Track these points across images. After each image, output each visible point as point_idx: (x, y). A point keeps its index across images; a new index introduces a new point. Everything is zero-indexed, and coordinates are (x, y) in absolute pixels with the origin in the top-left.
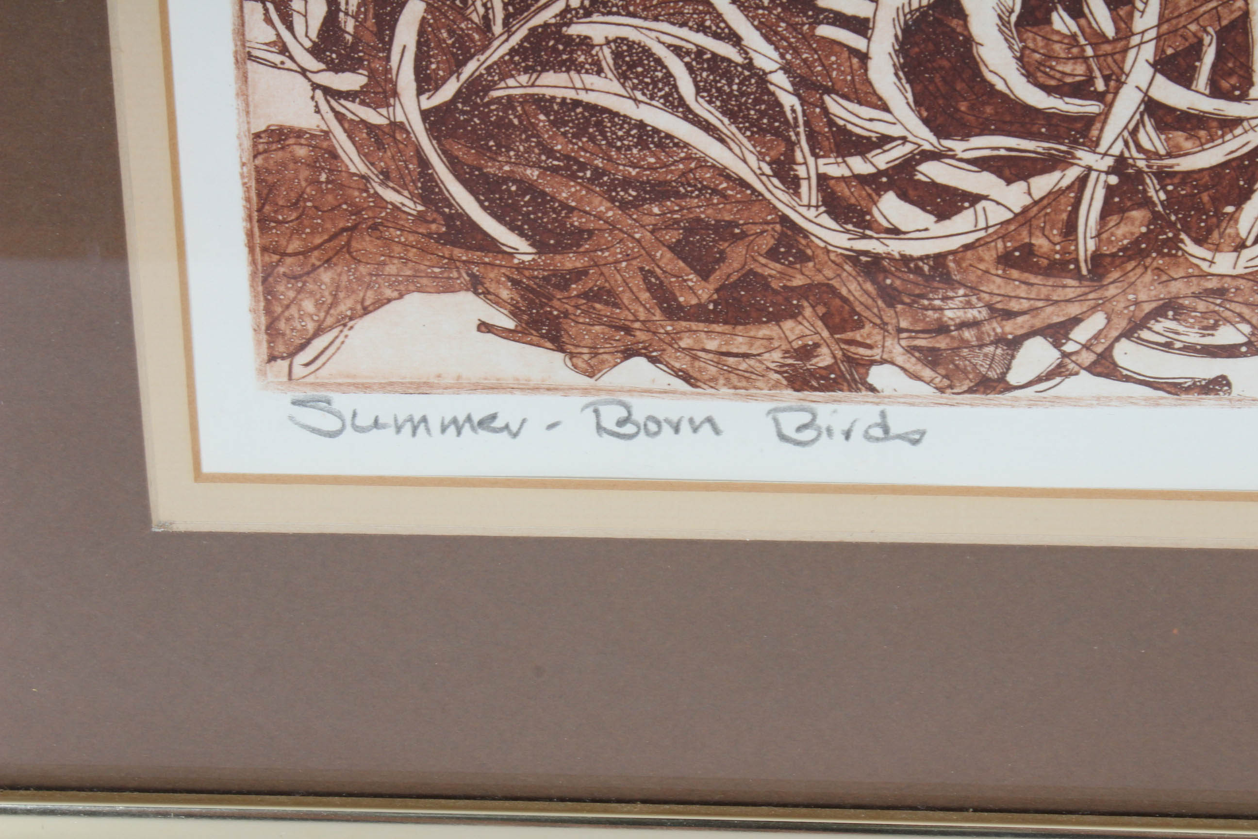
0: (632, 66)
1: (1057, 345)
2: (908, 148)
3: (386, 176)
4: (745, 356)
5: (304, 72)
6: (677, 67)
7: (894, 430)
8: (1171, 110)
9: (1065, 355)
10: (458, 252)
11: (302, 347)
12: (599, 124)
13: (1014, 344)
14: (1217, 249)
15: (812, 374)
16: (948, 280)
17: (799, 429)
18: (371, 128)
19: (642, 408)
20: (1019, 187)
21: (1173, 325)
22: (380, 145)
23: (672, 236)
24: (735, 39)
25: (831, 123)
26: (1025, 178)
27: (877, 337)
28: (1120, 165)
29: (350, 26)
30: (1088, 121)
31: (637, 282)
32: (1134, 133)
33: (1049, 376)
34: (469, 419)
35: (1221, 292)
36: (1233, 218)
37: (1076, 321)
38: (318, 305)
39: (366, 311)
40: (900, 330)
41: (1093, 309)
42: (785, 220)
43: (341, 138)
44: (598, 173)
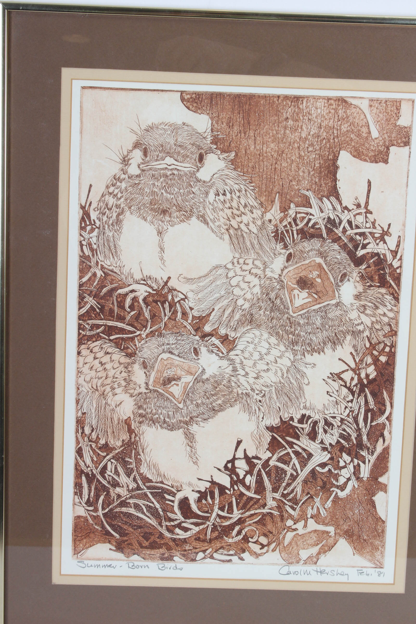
0: (136, 507)
1: (204, 553)
2: (180, 521)
3: (96, 524)
4: (153, 555)
5: (84, 507)
6: (144, 507)
7: (178, 568)
8: (221, 516)
9: (205, 555)
10: (107, 537)
11: (80, 552)
12: (131, 516)
13: (197, 553)
14: (229, 538)
15: (164, 558)
16: (186, 542)
17: (162, 567)
18: (94, 516)
19: (136, 563)
20: (198, 527)
21: (223, 550)
22: (95, 519)
23: (142, 534)
24: (153, 503)
25: (168, 517)
26: (199, 526)
27: (175, 552)
28: (214, 524)
29: (92, 500)
30: (208, 517)
31: (136, 542)
32: (216, 519)
33: (203, 559)
34: (107, 565)
35: (230, 545)
36: (231, 533)
37: (207, 550)
38: (83, 545)
39: (91, 546)
40: (179, 551)
41: (210, 548)
42: (160, 532)
43: (89, 517)
44: (130, 524)
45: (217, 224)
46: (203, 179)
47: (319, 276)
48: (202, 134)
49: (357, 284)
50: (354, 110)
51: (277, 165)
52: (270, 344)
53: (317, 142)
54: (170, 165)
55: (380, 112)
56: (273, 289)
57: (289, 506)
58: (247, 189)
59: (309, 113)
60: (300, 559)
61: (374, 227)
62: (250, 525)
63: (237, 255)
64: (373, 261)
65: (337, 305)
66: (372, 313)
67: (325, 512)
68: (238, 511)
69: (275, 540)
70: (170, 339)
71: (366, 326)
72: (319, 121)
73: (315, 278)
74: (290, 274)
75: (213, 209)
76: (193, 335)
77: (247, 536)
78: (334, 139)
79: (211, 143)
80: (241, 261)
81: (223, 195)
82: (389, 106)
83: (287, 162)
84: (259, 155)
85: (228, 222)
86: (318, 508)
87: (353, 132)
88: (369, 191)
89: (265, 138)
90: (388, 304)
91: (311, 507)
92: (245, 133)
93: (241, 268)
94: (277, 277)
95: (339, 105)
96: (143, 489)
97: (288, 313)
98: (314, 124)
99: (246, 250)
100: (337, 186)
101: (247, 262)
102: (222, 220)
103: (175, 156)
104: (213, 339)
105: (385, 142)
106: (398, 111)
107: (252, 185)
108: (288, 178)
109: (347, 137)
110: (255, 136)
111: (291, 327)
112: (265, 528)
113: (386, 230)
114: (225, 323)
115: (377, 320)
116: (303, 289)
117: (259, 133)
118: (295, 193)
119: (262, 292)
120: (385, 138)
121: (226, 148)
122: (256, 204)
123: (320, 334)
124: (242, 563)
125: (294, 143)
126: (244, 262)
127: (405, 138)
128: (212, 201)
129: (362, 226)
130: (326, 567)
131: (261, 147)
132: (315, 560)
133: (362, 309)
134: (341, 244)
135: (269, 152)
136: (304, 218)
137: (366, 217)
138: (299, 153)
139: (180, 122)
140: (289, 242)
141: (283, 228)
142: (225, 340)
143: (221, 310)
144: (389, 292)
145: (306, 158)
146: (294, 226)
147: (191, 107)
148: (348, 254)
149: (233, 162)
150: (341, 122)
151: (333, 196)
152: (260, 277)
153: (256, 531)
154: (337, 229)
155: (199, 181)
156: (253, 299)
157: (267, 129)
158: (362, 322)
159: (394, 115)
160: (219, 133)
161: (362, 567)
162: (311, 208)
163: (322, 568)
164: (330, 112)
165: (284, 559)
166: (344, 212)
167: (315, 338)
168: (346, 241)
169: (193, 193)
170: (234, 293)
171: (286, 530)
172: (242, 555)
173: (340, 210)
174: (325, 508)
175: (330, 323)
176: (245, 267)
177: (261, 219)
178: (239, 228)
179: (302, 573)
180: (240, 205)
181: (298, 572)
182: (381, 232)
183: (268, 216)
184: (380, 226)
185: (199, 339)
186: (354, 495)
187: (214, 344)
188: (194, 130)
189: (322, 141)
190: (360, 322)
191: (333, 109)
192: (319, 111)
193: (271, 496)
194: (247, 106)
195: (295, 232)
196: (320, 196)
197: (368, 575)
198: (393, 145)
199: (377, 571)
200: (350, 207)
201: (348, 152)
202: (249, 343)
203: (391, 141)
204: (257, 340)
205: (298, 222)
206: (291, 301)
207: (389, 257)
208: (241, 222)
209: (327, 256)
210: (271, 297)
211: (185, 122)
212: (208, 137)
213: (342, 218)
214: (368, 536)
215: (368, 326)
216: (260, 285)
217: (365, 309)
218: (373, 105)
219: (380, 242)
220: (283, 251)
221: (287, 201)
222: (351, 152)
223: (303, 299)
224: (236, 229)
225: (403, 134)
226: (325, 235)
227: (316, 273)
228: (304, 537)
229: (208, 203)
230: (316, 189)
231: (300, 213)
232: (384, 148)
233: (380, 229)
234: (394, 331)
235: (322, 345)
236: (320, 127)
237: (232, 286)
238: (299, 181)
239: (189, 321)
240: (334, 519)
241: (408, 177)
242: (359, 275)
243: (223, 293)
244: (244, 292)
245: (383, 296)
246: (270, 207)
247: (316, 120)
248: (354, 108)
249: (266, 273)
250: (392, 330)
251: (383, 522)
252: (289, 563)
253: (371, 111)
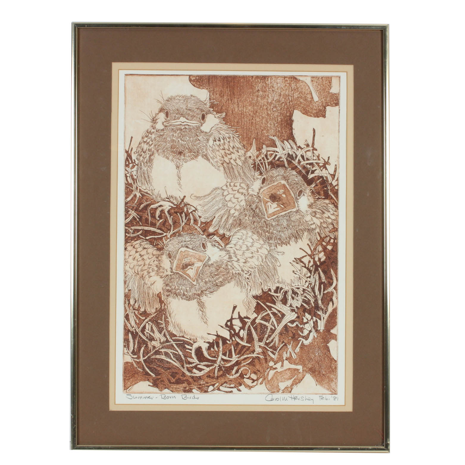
0: (166, 354)
1: (213, 387)
2: (196, 364)
3: (139, 367)
4: (179, 388)
5: (130, 355)
6: (171, 354)
7: (196, 397)
8: (224, 359)
9: (214, 388)
10: (147, 376)
11: (128, 388)
12: (163, 361)
13: (209, 386)
14: (230, 375)
15: (186, 390)
16: (201, 379)
17: (185, 397)
18: (137, 362)
19: (167, 395)
20: (209, 368)
21: (226, 384)
22: (138, 364)
23: (170, 374)
24: (177, 351)
25: (188, 361)
26: (209, 367)
27: (193, 386)
28: (219, 366)
29: (136, 350)
30: (215, 361)
31: (166, 379)
32: (220, 362)
33: (213, 390)
34: (147, 397)
35: (231, 380)
36: (232, 372)
37: (215, 384)
38: (130, 383)
39: (136, 384)
40: (196, 385)
41: (217, 382)
42: (183, 372)
43: (134, 362)
44: (162, 367)
45: (215, 160)
46: (205, 131)
47: (284, 193)
48: (203, 102)
49: (310, 198)
50: (301, 84)
51: (253, 120)
52: (253, 240)
53: (279, 105)
54: (183, 123)
55: (319, 85)
56: (253, 203)
57: (271, 351)
58: (234, 136)
59: (272, 87)
60: (280, 389)
61: (319, 160)
62: (244, 366)
63: (229, 181)
64: (319, 182)
65: (297, 211)
66: (320, 217)
67: (295, 356)
68: (236, 356)
69: (262, 376)
70: (187, 238)
71: (317, 225)
72: (279, 91)
73: (281, 194)
74: (265, 192)
75: (212, 150)
76: (202, 235)
77: (242, 374)
78: (289, 102)
79: (209, 107)
80: (232, 184)
81: (218, 141)
82: (324, 81)
83: (259, 118)
84: (241, 114)
85: (223, 159)
86: (290, 353)
87: (301, 98)
88: (314, 136)
89: (244, 103)
90: (331, 210)
91: (285, 352)
92: (231, 100)
93: (232, 189)
94: (256, 194)
95: (292, 81)
96: (170, 342)
97: (264, 218)
98: (276, 93)
99: (235, 177)
100: (293, 133)
101: (236, 185)
102: (218, 157)
103: (187, 116)
104: (215, 237)
105: (323, 103)
106: (330, 84)
107: (237, 133)
108: (261, 128)
109: (298, 101)
110: (238, 102)
111: (267, 227)
112: (255, 368)
113: (326, 161)
114: (223, 226)
115: (324, 221)
116: (274, 202)
117: (241, 100)
118: (266, 138)
119: (246, 204)
120: (323, 101)
121: (219, 110)
122: (240, 146)
123: (287, 232)
124: (239, 393)
125: (264, 106)
126: (234, 185)
127: (336, 100)
128: (211, 145)
129: (310, 158)
130: (298, 394)
131: (242, 109)
132: (290, 389)
133: (314, 214)
134: (298, 171)
135: (248, 112)
136: (272, 154)
137: (313, 153)
138: (267, 112)
139: (189, 95)
140: (263, 171)
141: (259, 161)
142: (223, 237)
143: (220, 217)
144: (331, 202)
145: (272, 115)
146: (266, 160)
147: (196, 85)
148: (302, 178)
149: (224, 119)
150: (294, 92)
151: (290, 139)
152: (245, 194)
153: (248, 370)
154: (294, 161)
155: (202, 132)
156: (241, 209)
157: (245, 97)
158: (314, 223)
159: (328, 86)
160: (214, 101)
161: (322, 394)
162: (277, 147)
163: (295, 396)
164: (286, 86)
165: (269, 389)
166: (298, 150)
167: (283, 235)
168: (300, 169)
169: (199, 140)
170: (228, 205)
171: (269, 369)
172: (240, 388)
173: (296, 148)
174: (295, 353)
175: (293, 224)
176: (235, 188)
177: (244, 156)
178: (230, 162)
179: (282, 400)
180: (230, 147)
181: (278, 398)
182: (324, 162)
183: (249, 154)
184: (322, 158)
185: (206, 237)
186: (315, 343)
187: (216, 241)
188: (198, 99)
189: (282, 104)
190: (313, 222)
191: (288, 83)
192: (279, 85)
193: (258, 345)
194: (232, 83)
195: (267, 164)
196: (282, 140)
197: (327, 399)
198: (328, 105)
199: (333, 397)
200: (302, 146)
201: (299, 111)
202: (239, 239)
203: (327, 103)
204: (244, 237)
205: (269, 157)
206: (266, 210)
207: (330, 178)
208: (231, 159)
209: (289, 179)
210: (253, 208)
211: (192, 94)
212: (207, 103)
213: (297, 153)
214: (325, 371)
215: (318, 226)
216: (245, 200)
217: (316, 214)
218: (314, 80)
219: (323, 169)
220: (260, 177)
221: (261, 144)
222: (301, 111)
223: (274, 208)
224: (228, 163)
225: (334, 98)
226: (286, 165)
227: (282, 191)
228: (282, 373)
229: (209, 147)
230: (280, 135)
231: (269, 151)
232: (322, 108)
233: (323, 160)
234: (336, 228)
235: (288, 239)
236: (280, 96)
237: (226, 201)
238: (268, 130)
239: (199, 226)
240: (302, 360)
241: (339, 126)
242: (310, 191)
243: (220, 206)
244: (234, 205)
245: (327, 205)
246: (249, 148)
247: (277, 91)
248: (301, 82)
249: (249, 192)
250: (334, 228)
251: (336, 361)
252: (272, 393)
253: (312, 84)
